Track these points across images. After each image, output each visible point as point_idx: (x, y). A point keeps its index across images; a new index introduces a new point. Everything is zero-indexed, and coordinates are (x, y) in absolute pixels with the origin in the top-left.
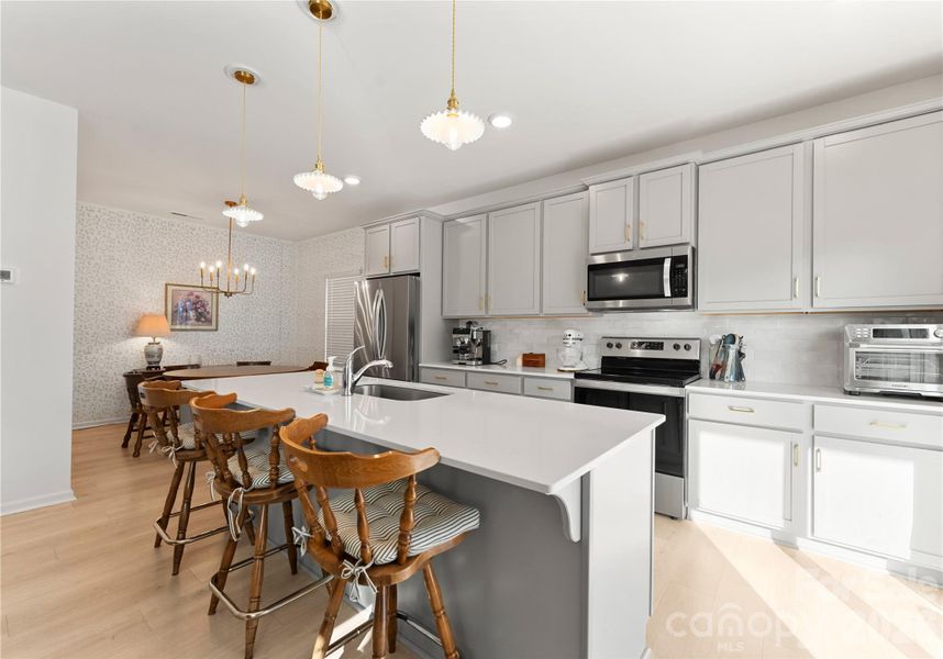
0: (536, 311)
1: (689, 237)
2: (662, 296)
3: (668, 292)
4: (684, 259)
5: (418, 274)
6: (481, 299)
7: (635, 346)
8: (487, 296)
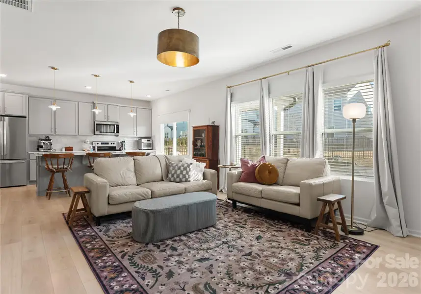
0: (77, 134)
1: (118, 121)
2: (114, 132)
3: (116, 132)
4: (118, 125)
5: (25, 117)
6: (52, 128)
7: (102, 144)
8: (55, 129)
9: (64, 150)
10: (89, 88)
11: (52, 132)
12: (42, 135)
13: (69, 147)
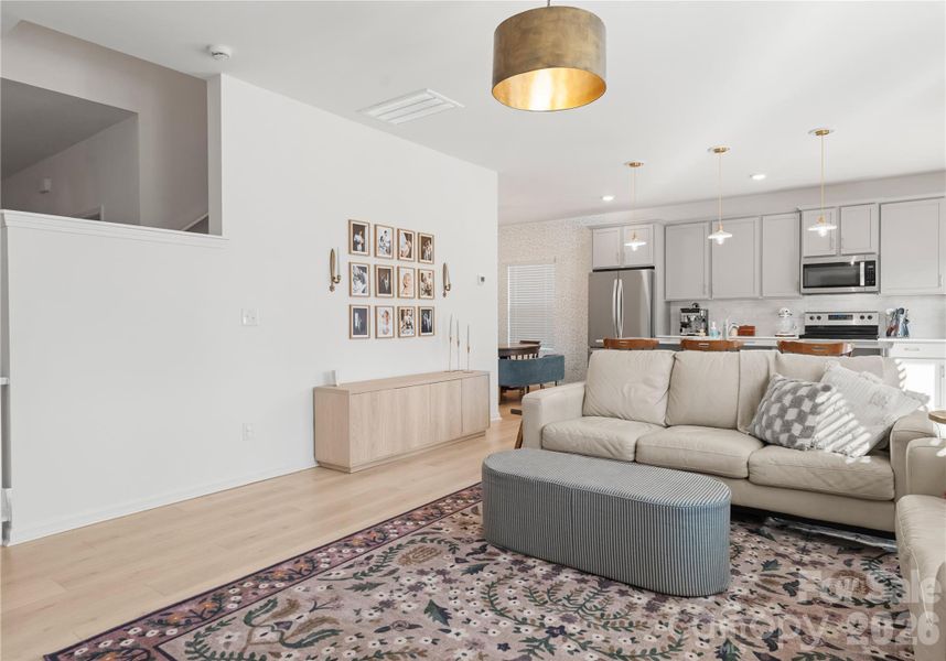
0: (757, 295)
1: (875, 249)
2: (859, 285)
3: (862, 283)
4: (873, 263)
5: (653, 268)
6: (704, 286)
7: (831, 318)
8: (711, 285)
9: (735, 332)
10: (759, 177)
11: (704, 293)
12: (687, 300)
13: (746, 327)
